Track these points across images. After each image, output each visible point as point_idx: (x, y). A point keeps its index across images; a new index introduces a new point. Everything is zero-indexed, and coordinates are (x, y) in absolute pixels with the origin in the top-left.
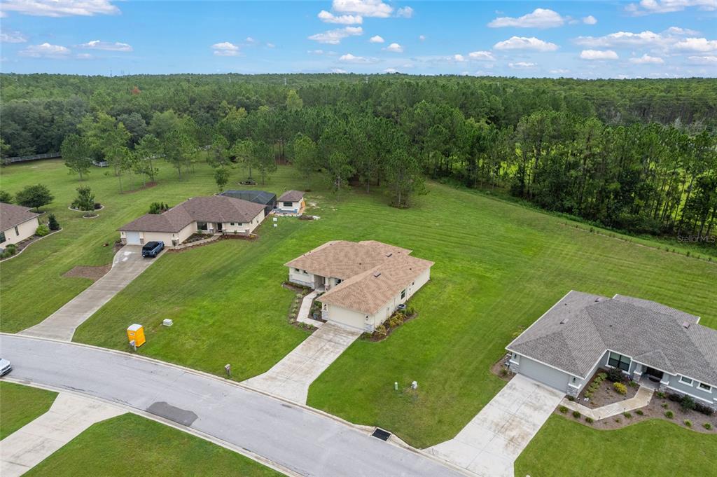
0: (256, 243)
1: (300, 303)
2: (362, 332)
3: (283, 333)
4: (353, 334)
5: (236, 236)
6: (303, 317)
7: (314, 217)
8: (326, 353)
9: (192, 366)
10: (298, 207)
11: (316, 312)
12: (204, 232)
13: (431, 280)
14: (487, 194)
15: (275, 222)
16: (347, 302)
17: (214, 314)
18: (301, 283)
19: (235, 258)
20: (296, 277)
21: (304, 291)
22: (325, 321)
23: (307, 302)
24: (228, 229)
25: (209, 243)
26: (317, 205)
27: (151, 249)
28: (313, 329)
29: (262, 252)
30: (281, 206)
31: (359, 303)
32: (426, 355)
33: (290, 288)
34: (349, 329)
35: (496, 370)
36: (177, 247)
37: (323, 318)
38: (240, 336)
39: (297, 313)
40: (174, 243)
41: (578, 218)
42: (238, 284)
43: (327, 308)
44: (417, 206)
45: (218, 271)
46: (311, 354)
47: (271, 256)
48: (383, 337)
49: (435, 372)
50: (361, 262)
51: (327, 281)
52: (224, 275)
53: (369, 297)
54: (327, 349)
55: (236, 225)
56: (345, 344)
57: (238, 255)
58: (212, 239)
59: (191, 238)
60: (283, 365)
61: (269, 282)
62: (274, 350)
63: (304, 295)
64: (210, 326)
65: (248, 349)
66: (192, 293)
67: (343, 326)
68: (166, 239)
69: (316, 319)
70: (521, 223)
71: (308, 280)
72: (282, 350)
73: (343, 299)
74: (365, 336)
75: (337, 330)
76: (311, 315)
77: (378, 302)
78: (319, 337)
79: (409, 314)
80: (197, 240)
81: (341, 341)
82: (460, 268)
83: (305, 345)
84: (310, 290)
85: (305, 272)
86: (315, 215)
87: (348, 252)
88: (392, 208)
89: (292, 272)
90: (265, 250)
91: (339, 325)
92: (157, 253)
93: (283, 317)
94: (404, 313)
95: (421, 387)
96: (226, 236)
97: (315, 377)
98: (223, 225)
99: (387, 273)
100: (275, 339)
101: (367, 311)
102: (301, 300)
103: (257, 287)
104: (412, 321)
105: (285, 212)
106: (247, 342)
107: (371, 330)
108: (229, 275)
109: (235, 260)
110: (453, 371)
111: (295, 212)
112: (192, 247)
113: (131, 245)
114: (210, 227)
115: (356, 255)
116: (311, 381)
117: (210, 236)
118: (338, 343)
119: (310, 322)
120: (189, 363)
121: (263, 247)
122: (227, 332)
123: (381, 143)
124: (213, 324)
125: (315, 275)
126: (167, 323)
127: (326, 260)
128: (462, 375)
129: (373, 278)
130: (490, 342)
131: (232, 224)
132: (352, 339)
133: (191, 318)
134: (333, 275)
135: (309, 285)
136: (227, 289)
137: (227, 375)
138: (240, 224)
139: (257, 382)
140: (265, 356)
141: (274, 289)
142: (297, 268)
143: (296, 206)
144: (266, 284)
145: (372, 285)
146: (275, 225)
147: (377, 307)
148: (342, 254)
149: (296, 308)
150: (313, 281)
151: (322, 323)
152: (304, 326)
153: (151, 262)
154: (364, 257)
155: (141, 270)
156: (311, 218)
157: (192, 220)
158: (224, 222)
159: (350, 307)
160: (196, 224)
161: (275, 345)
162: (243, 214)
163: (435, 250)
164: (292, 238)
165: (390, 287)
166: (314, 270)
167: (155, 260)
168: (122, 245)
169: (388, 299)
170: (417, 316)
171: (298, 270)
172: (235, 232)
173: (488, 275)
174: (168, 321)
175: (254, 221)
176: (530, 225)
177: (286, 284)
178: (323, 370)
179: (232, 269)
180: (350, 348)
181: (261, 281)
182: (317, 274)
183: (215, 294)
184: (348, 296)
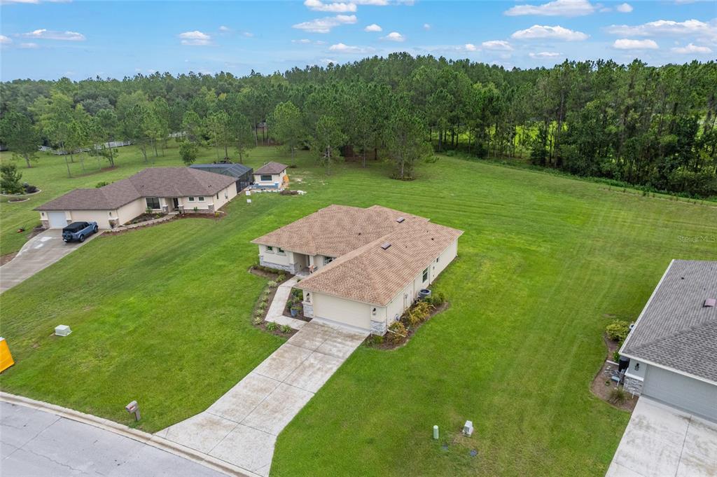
0: (222, 222)
1: (273, 294)
2: (367, 334)
3: (242, 341)
4: (352, 337)
5: (196, 214)
6: (276, 314)
7: (299, 191)
8: (308, 373)
9: (77, 406)
10: (279, 181)
11: (295, 307)
12: (155, 211)
13: (459, 256)
15: (249, 197)
16: (342, 288)
17: (140, 314)
18: (276, 267)
19: (190, 239)
20: (270, 259)
21: (280, 278)
22: (308, 320)
23: (283, 292)
24: (187, 205)
25: (159, 223)
26: (304, 180)
27: (74, 231)
28: (290, 332)
29: (227, 231)
30: (258, 180)
31: (361, 289)
32: (475, 369)
33: (260, 274)
34: (347, 330)
35: (600, 391)
36: (116, 229)
37: (306, 315)
38: (172, 347)
39: (266, 309)
40: (112, 225)
42: (187, 272)
43: (311, 299)
44: (424, 178)
46: (283, 374)
47: (239, 236)
48: (402, 340)
49: (496, 399)
50: (361, 231)
51: (311, 260)
52: (170, 261)
53: (377, 278)
54: (311, 365)
55: (196, 200)
56: (341, 355)
57: (194, 236)
58: (165, 218)
59: (137, 218)
60: (235, 396)
61: (231, 267)
62: (224, 370)
63: (280, 282)
64: (130, 333)
65: (181, 370)
66: (119, 286)
67: (336, 326)
68: (101, 220)
69: (295, 317)
71: (285, 261)
72: (237, 369)
73: (335, 282)
74: (372, 341)
75: (328, 333)
76: (288, 311)
77: (390, 285)
78: (299, 345)
79: (437, 304)
80: (145, 220)
81: (334, 351)
82: (494, 241)
83: (274, 359)
84: (287, 276)
85: (281, 251)
86: (301, 190)
87: (341, 219)
88: (394, 180)
89: (262, 251)
90: (232, 229)
91: (331, 325)
92: (85, 237)
93: (245, 316)
94: (429, 302)
96: (183, 215)
97: (289, 418)
98: (179, 200)
99: (400, 244)
100: (227, 350)
101: (375, 299)
102: (274, 289)
103: (212, 274)
104: (442, 314)
105: (262, 188)
106: (180, 358)
107: (382, 331)
108: (177, 260)
109: (189, 242)
110: (528, 395)
111: (276, 187)
112: (136, 228)
113: (55, 230)
114: (163, 204)
115: (353, 222)
116: (279, 427)
117: (162, 215)
118: (330, 355)
119: (285, 321)
120: (72, 399)
121: (230, 226)
122: (152, 342)
123: (377, 108)
124: (135, 331)
125: (295, 254)
126: (60, 331)
127: (309, 232)
128: (545, 402)
129: (380, 251)
130: (572, 342)
131: (192, 199)
132: (351, 347)
133: (103, 323)
134: (319, 252)
135: (287, 269)
136: (169, 279)
137: (134, 421)
138: (201, 199)
140: (206, 382)
141: (237, 276)
142: (269, 245)
143: (277, 180)
144: (226, 270)
145: (380, 261)
146: (249, 201)
147: (389, 293)
148: (333, 222)
149: (266, 301)
150: (292, 262)
151: (303, 322)
152: (276, 327)
153: (74, 248)
154: (364, 224)
155: (55, 259)
156: (296, 193)
157: (140, 196)
158: (181, 197)
159: (347, 295)
160: (145, 201)
161: (227, 361)
162: (206, 186)
163: (456, 221)
164: (269, 214)
165: (406, 264)
166: (293, 247)
167: (80, 245)
168: (43, 230)
169: (406, 280)
170: (449, 305)
171: (270, 248)
172: (196, 210)
173: (533, 248)
174: (62, 329)
175: (222, 195)
176: (565, 192)
177: (255, 268)
178: (301, 403)
179: (183, 253)
180: (348, 361)
181: (220, 266)
182: (298, 251)
183: (150, 286)
184: (343, 278)
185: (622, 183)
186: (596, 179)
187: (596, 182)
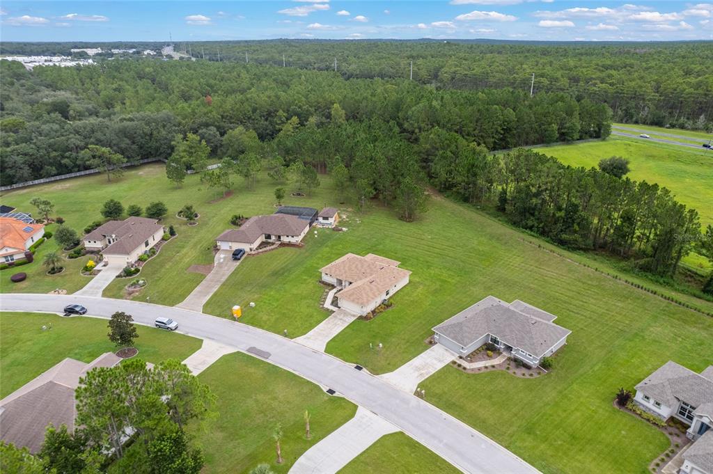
0: (303, 250)
1: (327, 295)
2: (359, 315)
3: (315, 314)
4: (354, 316)
5: (289, 245)
6: (328, 305)
7: (344, 229)
8: (337, 326)
9: (267, 330)
11: (335, 302)
12: (269, 240)
13: (410, 282)
14: (478, 209)
15: (316, 234)
16: (352, 298)
17: (278, 300)
18: (329, 282)
19: (289, 262)
20: (326, 278)
21: (330, 288)
22: (339, 308)
23: (331, 294)
24: (285, 239)
25: (272, 249)
26: (347, 217)
27: (238, 255)
28: (332, 312)
29: (306, 257)
30: (321, 219)
32: (392, 330)
33: (322, 285)
34: (353, 313)
35: (427, 341)
36: (253, 252)
37: (339, 306)
38: (292, 314)
39: (324, 302)
40: (251, 250)
41: (536, 235)
42: (291, 281)
43: (341, 301)
44: (420, 220)
45: (279, 271)
46: (329, 326)
47: (312, 261)
48: (371, 318)
49: (393, 340)
50: (364, 271)
51: (343, 282)
52: (283, 274)
53: (364, 295)
54: (339, 324)
55: (290, 237)
56: (349, 321)
57: (291, 260)
58: (274, 246)
59: (261, 245)
60: (314, 331)
61: (309, 280)
62: (310, 323)
63: (330, 290)
64: (276, 307)
65: (296, 322)
66: (264, 286)
67: (349, 311)
68: (246, 247)
69: (335, 306)
70: (492, 237)
71: (333, 281)
72: (314, 323)
73: (350, 295)
74: (361, 318)
75: (346, 314)
76: (332, 304)
77: (370, 299)
78: (335, 317)
79: (388, 306)
80: (265, 247)
81: (347, 320)
83: (327, 321)
84: (333, 287)
85: (331, 276)
86: (344, 227)
88: (401, 222)
89: (323, 275)
90: (308, 256)
91: (347, 310)
92: (241, 257)
93: (316, 304)
94: (386, 305)
95: (384, 347)
96: (283, 245)
97: (330, 339)
98: (282, 237)
99: (378, 280)
100: (311, 317)
101: (362, 304)
102: (328, 293)
103: (302, 283)
104: (390, 309)
105: (323, 225)
106: (295, 318)
107: (364, 315)
108: (286, 274)
110: (404, 339)
111: (331, 224)
113: (223, 250)
114: (273, 238)
115: (362, 267)
116: (327, 341)
117: (273, 244)
118: (345, 321)
119: (331, 308)
120: (265, 328)
121: (307, 254)
122: (285, 311)
127: (344, 269)
128: (408, 342)
129: (369, 283)
131: (288, 236)
132: (353, 319)
133: (265, 302)
134: (347, 279)
135: (333, 284)
136: (284, 284)
137: (285, 335)
138: (293, 237)
139: (300, 340)
140: (305, 326)
141: (312, 285)
143: (331, 220)
144: (308, 281)
145: (367, 287)
146: (316, 236)
147: (368, 301)
149: (324, 298)
150: (336, 281)
151: (337, 309)
152: (328, 310)
153: (238, 263)
154: (366, 268)
155: (233, 269)
156: (341, 230)
157: (262, 232)
158: (282, 235)
159: (353, 301)
160: (264, 235)
161: (311, 320)
162: (294, 229)
163: (421, 259)
164: (326, 246)
165: (378, 289)
166: (336, 275)
167: (240, 261)
168: (218, 250)
169: (376, 296)
170: (394, 307)
171: (327, 274)
172: (289, 242)
174: (252, 304)
175: (302, 233)
176: (498, 239)
177: (320, 282)
178: (335, 335)
179: (288, 270)
180: (351, 324)
181: (305, 279)
182: (338, 278)
183: (278, 287)
184: (353, 294)
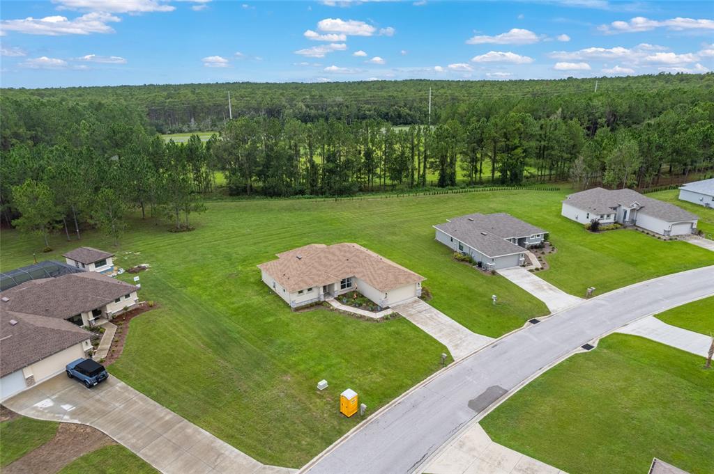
1: (344, 311)
2: (417, 298)
5: (129, 313)
8: (436, 317)
9: (417, 382)
15: (137, 282)
18: (306, 303)
20: (300, 300)
21: (325, 305)
22: (386, 308)
24: (113, 309)
25: (119, 333)
28: (396, 314)
31: (408, 277)
37: (383, 307)
39: (363, 316)
43: (388, 296)
46: (432, 323)
50: (346, 258)
54: (431, 316)
55: (123, 299)
56: (429, 308)
58: (112, 329)
63: (331, 306)
67: (403, 303)
69: (382, 310)
70: (288, 210)
71: (316, 295)
72: (418, 334)
76: (374, 310)
81: (423, 308)
84: (322, 303)
85: (310, 289)
91: (400, 303)
96: (119, 319)
97: (465, 328)
101: (419, 278)
102: (339, 310)
107: (420, 293)
112: (115, 346)
114: (90, 318)
116: (468, 331)
119: (384, 314)
120: (409, 383)
125: (322, 287)
131: (118, 300)
132: (424, 303)
134: (341, 277)
138: (127, 296)
139: (458, 353)
143: (110, 264)
148: (324, 260)
150: (321, 293)
154: (342, 253)
156: (144, 268)
157: (62, 319)
158: (106, 304)
171: (301, 292)
172: (125, 309)
174: (322, 384)
177: (297, 310)
178: (457, 323)
180: (434, 307)
185: (312, 196)
186: (297, 196)
187: (298, 198)
